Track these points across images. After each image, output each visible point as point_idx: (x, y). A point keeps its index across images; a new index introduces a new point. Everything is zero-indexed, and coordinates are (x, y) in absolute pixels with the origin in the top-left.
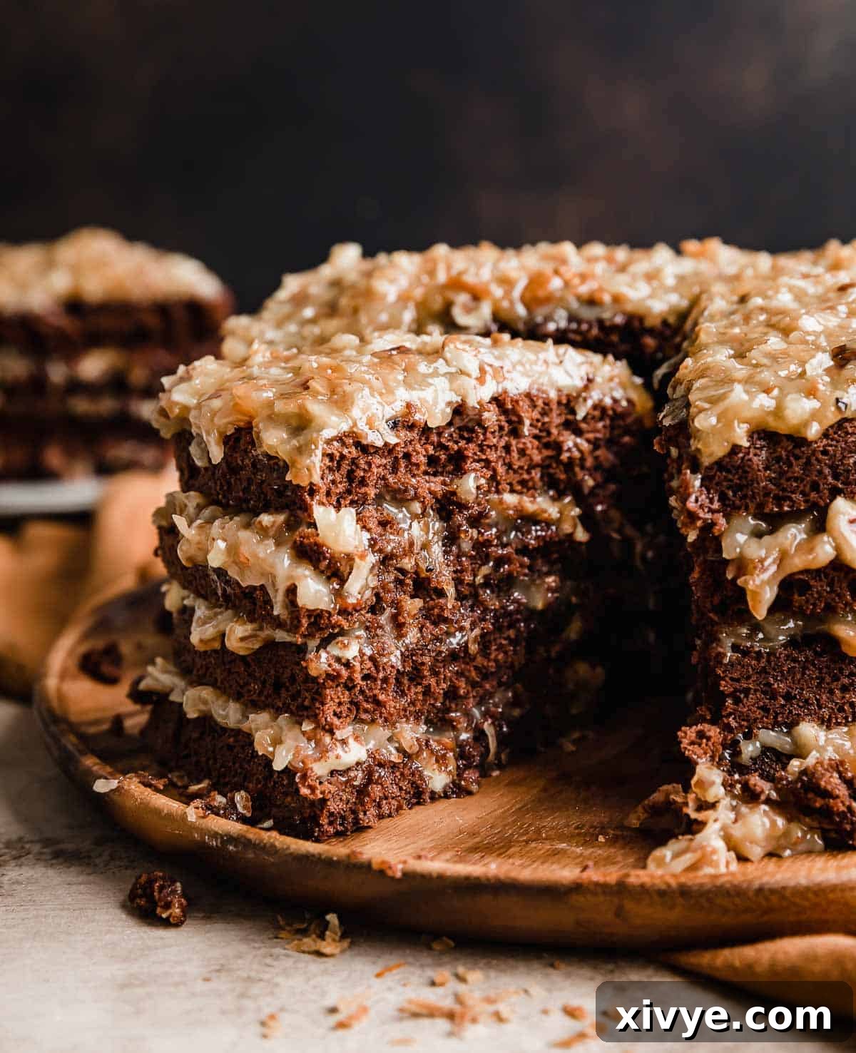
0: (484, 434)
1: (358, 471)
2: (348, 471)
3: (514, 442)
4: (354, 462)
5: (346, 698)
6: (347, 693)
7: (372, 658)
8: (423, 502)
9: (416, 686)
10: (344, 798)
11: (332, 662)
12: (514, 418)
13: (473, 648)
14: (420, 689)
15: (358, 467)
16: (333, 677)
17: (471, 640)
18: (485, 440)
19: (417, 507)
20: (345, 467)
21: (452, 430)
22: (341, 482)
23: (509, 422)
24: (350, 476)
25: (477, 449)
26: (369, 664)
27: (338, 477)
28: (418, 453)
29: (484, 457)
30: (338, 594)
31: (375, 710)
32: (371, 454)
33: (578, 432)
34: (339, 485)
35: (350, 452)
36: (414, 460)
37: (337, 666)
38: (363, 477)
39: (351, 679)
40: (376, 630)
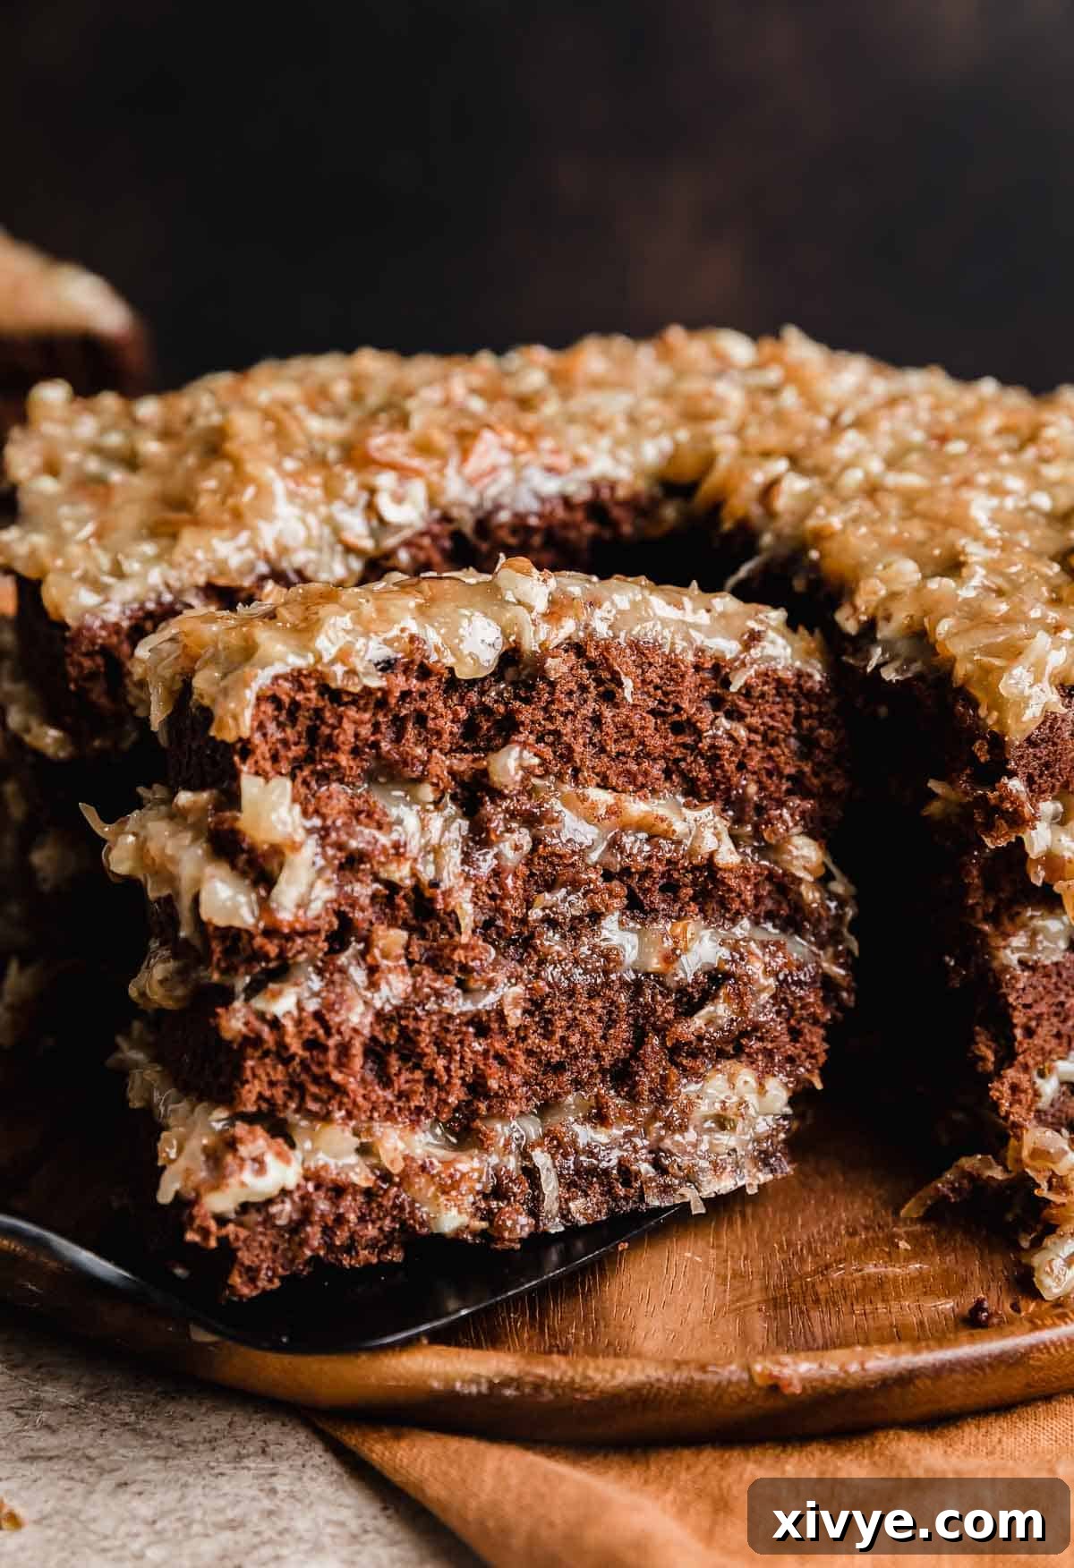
0: (552, 693)
1: (323, 728)
2: (308, 727)
3: (608, 713)
4: (318, 713)
5: (279, 1074)
6: (280, 1067)
7: (318, 1016)
8: (436, 785)
9: (412, 1070)
10: (266, 1243)
11: (252, 1019)
12: (606, 675)
13: (514, 1017)
14: (418, 1075)
15: (324, 722)
16: (254, 1041)
17: (509, 1000)
18: (552, 702)
19: (427, 793)
20: (303, 723)
21: (502, 686)
22: (296, 744)
23: (599, 682)
24: (312, 734)
25: (540, 715)
26: (313, 1025)
27: (290, 734)
28: (438, 716)
29: (551, 727)
30: (264, 905)
31: (330, 1098)
32: (346, 704)
33: (735, 715)
34: (293, 748)
35: (308, 699)
36: (431, 724)
37: (257, 1024)
38: (330, 736)
39: (282, 1045)
40: (332, 974)
